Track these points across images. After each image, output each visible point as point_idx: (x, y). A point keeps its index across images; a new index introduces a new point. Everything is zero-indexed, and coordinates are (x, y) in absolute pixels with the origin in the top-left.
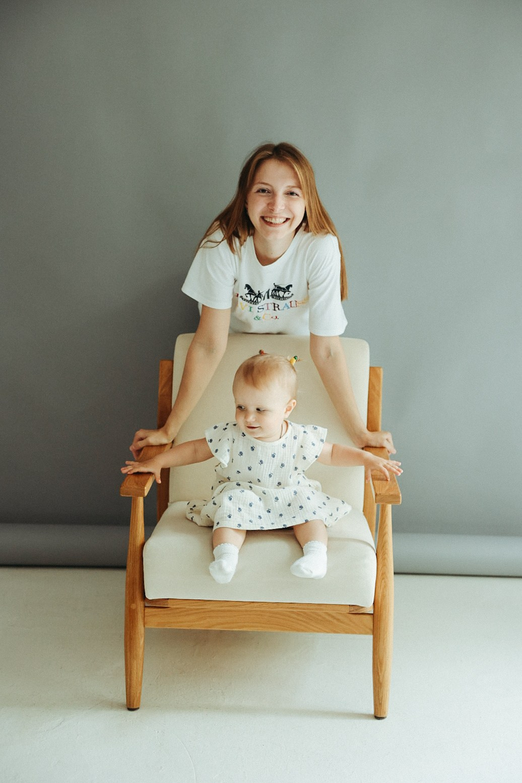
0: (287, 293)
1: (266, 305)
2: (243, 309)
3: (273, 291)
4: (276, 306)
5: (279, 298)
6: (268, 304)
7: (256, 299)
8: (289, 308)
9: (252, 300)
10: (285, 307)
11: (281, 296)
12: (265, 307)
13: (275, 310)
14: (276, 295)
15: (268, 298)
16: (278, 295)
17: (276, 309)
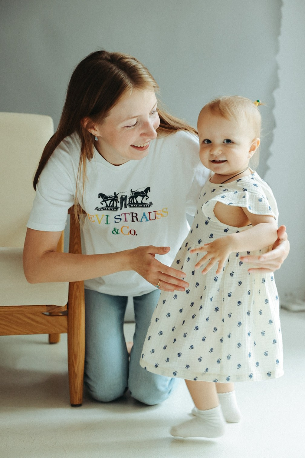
0: (145, 197)
1: (124, 215)
2: (99, 223)
3: (130, 198)
4: (134, 215)
5: (137, 205)
6: (125, 214)
7: (112, 203)
8: (147, 220)
9: (108, 205)
10: (143, 218)
11: (139, 202)
12: (123, 217)
13: (133, 221)
14: (134, 203)
15: (126, 207)
16: (135, 201)
17: (135, 219)
